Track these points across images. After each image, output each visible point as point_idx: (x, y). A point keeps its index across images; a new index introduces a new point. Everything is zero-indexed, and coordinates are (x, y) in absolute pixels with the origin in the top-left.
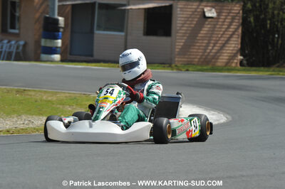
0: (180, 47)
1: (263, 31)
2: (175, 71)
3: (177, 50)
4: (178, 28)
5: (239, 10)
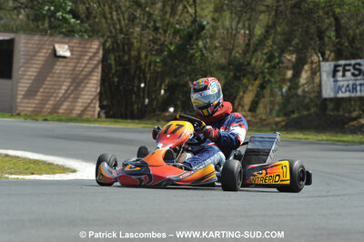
0: (23, 93)
5: (98, 49)
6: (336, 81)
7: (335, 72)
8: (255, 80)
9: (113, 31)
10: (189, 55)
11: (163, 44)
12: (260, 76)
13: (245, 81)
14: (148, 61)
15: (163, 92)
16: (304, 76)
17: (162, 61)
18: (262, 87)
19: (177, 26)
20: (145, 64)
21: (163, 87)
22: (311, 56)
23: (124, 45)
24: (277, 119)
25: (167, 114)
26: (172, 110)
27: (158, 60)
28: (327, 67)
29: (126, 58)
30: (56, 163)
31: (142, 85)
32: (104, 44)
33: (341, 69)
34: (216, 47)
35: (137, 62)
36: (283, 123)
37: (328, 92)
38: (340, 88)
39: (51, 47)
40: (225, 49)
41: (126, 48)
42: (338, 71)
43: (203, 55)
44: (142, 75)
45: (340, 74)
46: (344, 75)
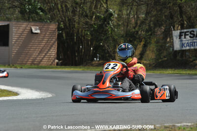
1: (71, 43)
2: (13, 68)
3: (13, 56)
4: (13, 43)
6: (181, 41)
7: (180, 36)
8: (141, 42)
9: (63, 18)
10: (105, 29)
11: (90, 25)
12: (143, 39)
13: (135, 42)
14: (83, 34)
15: (92, 49)
18: (145, 46)
19: (98, 14)
28: (176, 33)
30: (13, 91)
34: (119, 25)
37: (177, 46)
38: (183, 45)
39: (30, 28)
40: (124, 26)
42: (182, 35)
43: (112, 30)
45: (183, 37)
46: (185, 38)
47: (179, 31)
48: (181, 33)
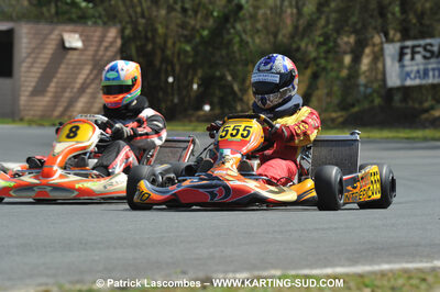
0: (27, 94)
5: (116, 38)
6: (403, 66)
7: (402, 55)
8: (306, 68)
9: (133, 15)
10: (225, 41)
11: (193, 29)
12: (312, 63)
14: (177, 49)
15: (195, 86)
16: (365, 62)
17: (193, 49)
18: (315, 76)
20: (173, 54)
21: (196, 80)
22: (372, 37)
23: (146, 32)
24: (334, 115)
25: (201, 113)
26: (207, 108)
27: (188, 48)
28: (391, 50)
29: (149, 47)
31: (171, 80)
32: (122, 31)
33: (408, 51)
34: (258, 31)
35: (163, 51)
36: (341, 120)
37: (393, 80)
38: (408, 74)
39: (58, 37)
40: (268, 33)
41: (149, 35)
42: (406, 54)
43: (242, 41)
44: (169, 68)
45: (408, 57)
46: (413, 59)
47: (398, 45)
48: (402, 48)
